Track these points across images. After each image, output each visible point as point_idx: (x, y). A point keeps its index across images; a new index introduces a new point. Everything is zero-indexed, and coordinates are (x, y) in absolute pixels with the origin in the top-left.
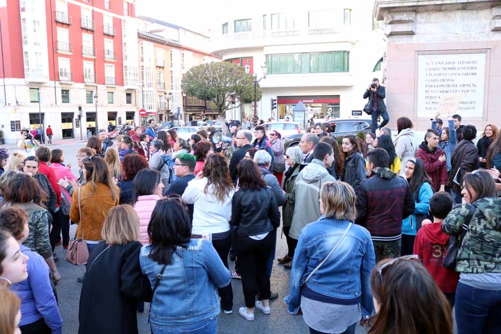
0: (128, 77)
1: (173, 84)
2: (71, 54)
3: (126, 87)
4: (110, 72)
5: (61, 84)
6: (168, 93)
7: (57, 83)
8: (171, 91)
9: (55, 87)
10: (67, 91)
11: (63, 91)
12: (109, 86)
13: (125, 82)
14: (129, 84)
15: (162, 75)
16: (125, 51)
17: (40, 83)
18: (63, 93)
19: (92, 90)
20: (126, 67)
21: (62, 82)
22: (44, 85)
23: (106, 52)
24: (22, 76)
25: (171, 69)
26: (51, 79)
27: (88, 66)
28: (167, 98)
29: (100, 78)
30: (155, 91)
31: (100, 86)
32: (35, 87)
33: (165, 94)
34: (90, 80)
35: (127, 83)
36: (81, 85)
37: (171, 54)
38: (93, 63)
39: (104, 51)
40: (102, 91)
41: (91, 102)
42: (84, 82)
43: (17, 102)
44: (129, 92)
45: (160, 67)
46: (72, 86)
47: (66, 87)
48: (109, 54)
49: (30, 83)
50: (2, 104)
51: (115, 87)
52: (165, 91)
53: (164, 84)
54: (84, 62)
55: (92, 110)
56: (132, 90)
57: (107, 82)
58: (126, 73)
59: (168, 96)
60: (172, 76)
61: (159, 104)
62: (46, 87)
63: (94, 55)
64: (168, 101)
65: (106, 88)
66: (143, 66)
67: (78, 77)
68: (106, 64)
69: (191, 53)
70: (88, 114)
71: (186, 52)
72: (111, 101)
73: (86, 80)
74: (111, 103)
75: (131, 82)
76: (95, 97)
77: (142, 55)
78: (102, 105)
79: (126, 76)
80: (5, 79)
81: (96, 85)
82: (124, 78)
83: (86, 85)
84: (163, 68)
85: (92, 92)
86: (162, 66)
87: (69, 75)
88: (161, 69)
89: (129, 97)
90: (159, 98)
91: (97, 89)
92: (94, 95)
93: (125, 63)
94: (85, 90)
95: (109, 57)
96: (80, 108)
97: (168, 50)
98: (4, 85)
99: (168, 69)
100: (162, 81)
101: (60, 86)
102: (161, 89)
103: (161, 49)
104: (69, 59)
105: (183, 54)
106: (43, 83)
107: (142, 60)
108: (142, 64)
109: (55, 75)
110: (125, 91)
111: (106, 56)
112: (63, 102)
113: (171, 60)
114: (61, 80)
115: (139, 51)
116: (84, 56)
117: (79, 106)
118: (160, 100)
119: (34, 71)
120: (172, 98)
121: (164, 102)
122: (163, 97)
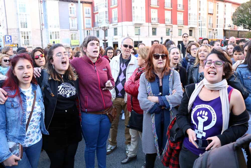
0: (191, 20)
1: (218, 24)
2: (158, 7)
3: (189, 26)
4: (180, 17)
5: (152, 24)
6: (215, 29)
7: (150, 24)
8: (217, 29)
9: (149, 26)
10: (155, 29)
11: (153, 28)
12: (179, 25)
13: (189, 23)
14: (191, 24)
15: (211, 19)
16: (190, 4)
17: (141, 24)
18: (153, 30)
19: (169, 28)
20: (190, 14)
21: (153, 23)
22: (143, 25)
23: (178, 6)
24: (131, 20)
25: (217, 15)
26: (146, 22)
27: (168, 15)
28: (214, 33)
29: (174, 21)
30: (207, 29)
31: (174, 26)
32: (138, 26)
33: (213, 30)
34: (168, 22)
35: (190, 24)
36: (163, 25)
37: (218, 5)
38: (170, 12)
39: (177, 5)
40: (175, 28)
41: (169, 35)
42: (164, 23)
43: (128, 35)
44: (191, 29)
45: (210, 14)
46: (158, 26)
47: (154, 26)
48: (180, 6)
49: (136, 24)
50: (121, 36)
51: (183, 27)
52: (213, 28)
53: (213, 24)
54: (166, 11)
56: (193, 28)
57: (178, 23)
58: (190, 18)
59: (215, 31)
60: (217, 19)
61: (209, 36)
62: (144, 26)
63: (171, 7)
64: (215, 34)
65: (177, 27)
66: (200, 14)
67: (162, 20)
68: (178, 13)
69: (230, 4)
71: (227, 4)
72: (180, 34)
73: (166, 22)
74: (180, 36)
76: (171, 32)
77: (200, 6)
78: (175, 37)
79: (190, 19)
80: (123, 22)
81: (172, 25)
82: (189, 20)
83: (166, 25)
84: (212, 14)
85: (169, 29)
86: (212, 13)
87: (157, 19)
88: (211, 15)
89: (190, 32)
90: (209, 32)
91: (172, 28)
92: (170, 30)
93: (189, 12)
94: (166, 28)
95: (180, 8)
96: (162, 38)
97: (216, 3)
98: (122, 26)
99: (215, 14)
100: (211, 23)
101: (151, 26)
102: (211, 27)
103: (212, 3)
104: (157, 10)
105: (225, 5)
106: (142, 24)
107: (200, 10)
108: (199, 12)
109: (149, 19)
110: (189, 28)
111: (178, 7)
112: (153, 35)
113: (218, 9)
114: (152, 22)
115: (198, 4)
116: (166, 8)
117: (161, 37)
118: (209, 34)
119: (137, 17)
120: (217, 33)
121: (212, 35)
122: (212, 32)
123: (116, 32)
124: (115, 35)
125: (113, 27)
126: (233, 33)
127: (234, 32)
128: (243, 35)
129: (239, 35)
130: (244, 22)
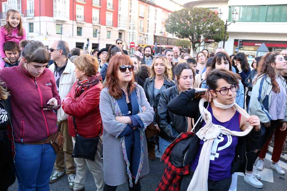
0: (121, 22)
1: (149, 29)
2: (85, 3)
3: (119, 28)
4: (109, 17)
5: (77, 23)
6: (146, 34)
7: (75, 22)
8: (148, 34)
9: (73, 25)
10: (81, 28)
11: (78, 28)
12: (108, 27)
13: (118, 25)
14: (121, 26)
15: (142, 22)
16: (120, 4)
17: (63, 21)
18: (78, 29)
19: (97, 29)
20: (120, 15)
21: (78, 22)
22: (66, 23)
23: (108, 4)
24: (52, 15)
25: (148, 19)
26: (70, 19)
27: (96, 13)
28: (145, 37)
29: (103, 21)
30: (137, 33)
31: (102, 27)
32: (60, 23)
33: (144, 35)
34: (96, 22)
35: (120, 26)
36: (90, 25)
37: (149, 9)
38: (99, 10)
39: (106, 4)
40: (103, 30)
41: (96, 37)
42: (92, 23)
43: (47, 33)
44: (121, 32)
45: (141, 17)
46: (84, 25)
47: (80, 25)
48: (109, 5)
49: (57, 21)
50: (38, 33)
51: (112, 28)
52: (143, 33)
53: (143, 28)
54: (93, 9)
55: (96, 42)
56: (123, 31)
57: (107, 24)
58: (120, 19)
59: (145, 36)
60: (148, 24)
61: (139, 41)
62: (67, 24)
63: (100, 5)
64: (145, 39)
65: (106, 28)
66: (130, 16)
67: (88, 19)
68: (107, 12)
69: (161, 10)
70: (93, 44)
71: (158, 9)
73: (93, 22)
74: (109, 38)
75: (122, 26)
76: (98, 33)
77: (131, 8)
78: (103, 39)
79: (120, 21)
80: (41, 17)
81: (100, 25)
82: (118, 22)
83: (93, 25)
84: (143, 18)
85: (97, 30)
86: (143, 17)
87: (83, 17)
88: (142, 18)
89: (120, 35)
90: (139, 37)
91: (100, 28)
92: (98, 31)
93: (119, 13)
94: (93, 28)
95: (109, 7)
96: (88, 40)
97: (147, 6)
98: (40, 22)
99: (146, 19)
100: (142, 27)
101: (76, 24)
102: (141, 31)
103: (143, 5)
104: (83, 7)
105: (156, 10)
106: (65, 21)
107: (131, 11)
108: (130, 14)
109: (73, 17)
110: (118, 31)
111: (108, 6)
112: (78, 35)
113: (149, 13)
114: (77, 21)
115: (129, 4)
116: (93, 5)
117: (87, 38)
118: (140, 39)
119: (60, 13)
120: (147, 38)
121: (142, 40)
122: (142, 37)
123: (31, 29)
124: (30, 32)
125: (28, 21)
126: (162, 39)
127: (164, 39)
128: (172, 42)
129: (169, 42)
130: (176, 30)
